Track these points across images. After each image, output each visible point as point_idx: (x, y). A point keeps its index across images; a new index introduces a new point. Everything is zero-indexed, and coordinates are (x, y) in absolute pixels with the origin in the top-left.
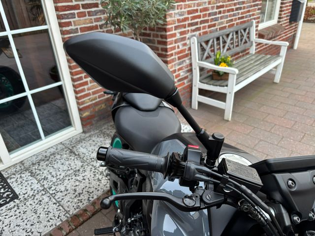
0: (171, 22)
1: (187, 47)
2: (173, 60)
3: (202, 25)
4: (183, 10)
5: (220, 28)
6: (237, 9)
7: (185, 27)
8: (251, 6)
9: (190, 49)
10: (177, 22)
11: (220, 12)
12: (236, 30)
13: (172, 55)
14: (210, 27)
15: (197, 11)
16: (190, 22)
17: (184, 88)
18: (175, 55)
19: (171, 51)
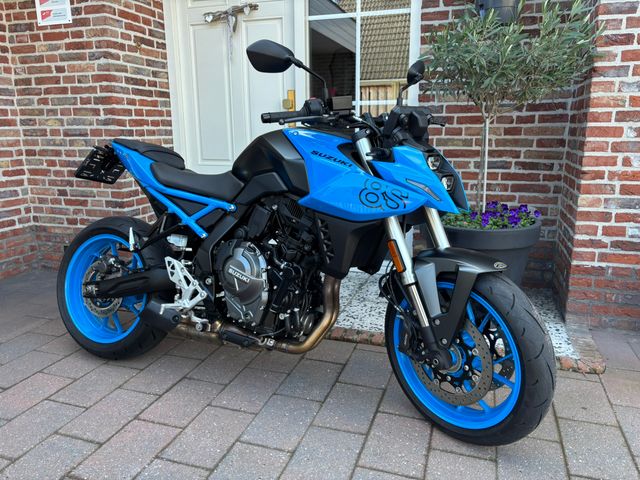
0: (604, 102)
2: (600, 189)
10: (627, 103)
13: (600, 175)
18: (610, 179)
19: (597, 165)
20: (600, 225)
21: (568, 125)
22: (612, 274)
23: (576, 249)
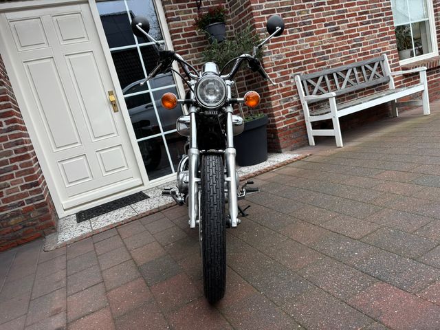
0: (268, 65)
1: (292, 86)
2: (277, 97)
3: (306, 65)
4: (280, 54)
5: (332, 66)
6: (354, 46)
7: (286, 68)
8: (378, 41)
9: (295, 87)
10: (275, 64)
11: (329, 51)
12: (357, 65)
13: (275, 93)
14: (317, 66)
15: (297, 53)
16: (290, 63)
17: (295, 124)
18: (279, 93)
19: (273, 89)
20: (281, 111)
21: (244, 81)
22: (290, 128)
23: (277, 123)
